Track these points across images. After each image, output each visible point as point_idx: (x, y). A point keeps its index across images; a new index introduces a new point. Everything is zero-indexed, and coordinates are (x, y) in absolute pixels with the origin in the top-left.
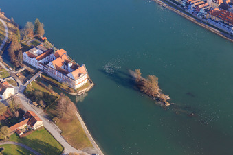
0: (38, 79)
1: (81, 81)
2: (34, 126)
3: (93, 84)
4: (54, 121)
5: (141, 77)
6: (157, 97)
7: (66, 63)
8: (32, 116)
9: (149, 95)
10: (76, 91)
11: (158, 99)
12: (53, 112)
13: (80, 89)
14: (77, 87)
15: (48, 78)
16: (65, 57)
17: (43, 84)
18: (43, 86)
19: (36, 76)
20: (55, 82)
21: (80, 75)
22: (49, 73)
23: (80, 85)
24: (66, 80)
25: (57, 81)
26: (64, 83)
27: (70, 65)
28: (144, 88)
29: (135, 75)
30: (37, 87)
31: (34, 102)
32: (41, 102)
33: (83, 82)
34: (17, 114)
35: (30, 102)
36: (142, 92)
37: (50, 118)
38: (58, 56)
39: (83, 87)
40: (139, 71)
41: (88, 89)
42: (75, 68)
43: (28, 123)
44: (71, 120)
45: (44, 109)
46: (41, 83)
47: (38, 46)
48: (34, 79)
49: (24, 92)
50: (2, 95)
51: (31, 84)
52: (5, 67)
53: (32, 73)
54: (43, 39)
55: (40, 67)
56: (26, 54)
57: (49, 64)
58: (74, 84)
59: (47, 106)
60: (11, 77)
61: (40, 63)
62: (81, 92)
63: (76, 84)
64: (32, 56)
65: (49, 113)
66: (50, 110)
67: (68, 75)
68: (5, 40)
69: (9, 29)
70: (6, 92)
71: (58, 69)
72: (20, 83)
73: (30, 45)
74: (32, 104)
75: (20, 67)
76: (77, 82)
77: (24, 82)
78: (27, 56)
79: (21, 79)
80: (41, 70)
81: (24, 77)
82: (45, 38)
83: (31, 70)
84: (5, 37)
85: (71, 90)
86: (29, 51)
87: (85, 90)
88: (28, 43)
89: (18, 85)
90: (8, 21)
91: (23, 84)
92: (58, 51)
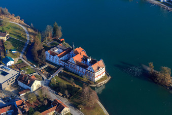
0: (60, 74)
1: (100, 74)
2: (62, 112)
3: (110, 77)
4: (78, 108)
5: (153, 71)
6: (170, 86)
7: (85, 59)
8: (59, 104)
9: (163, 85)
10: (95, 83)
12: (77, 101)
13: (99, 81)
14: (96, 79)
15: (69, 73)
16: (84, 54)
17: (65, 78)
18: (65, 80)
19: (58, 72)
20: (76, 76)
21: (98, 68)
22: (70, 69)
23: (99, 78)
24: (86, 73)
25: (78, 75)
26: (84, 76)
27: (89, 60)
28: (158, 79)
29: (148, 69)
30: (60, 80)
31: (59, 93)
32: (66, 92)
33: (102, 75)
34: (46, 102)
35: (55, 93)
36: (156, 83)
37: (75, 106)
38: (77, 53)
39: (102, 79)
40: (152, 64)
41: (106, 81)
42: (93, 62)
43: (56, 110)
44: (94, 108)
45: (69, 98)
46: (63, 77)
47: (58, 46)
48: (56, 74)
49: (49, 85)
50: (30, 86)
51: (55, 78)
52: (29, 65)
53: (54, 69)
54: (61, 40)
55: (61, 64)
56: (48, 53)
57: (70, 60)
58: (94, 77)
59: (71, 96)
60: (36, 73)
61: (61, 60)
62: (100, 84)
63: (96, 76)
64: (53, 54)
65: (73, 101)
66: (74, 100)
67: (88, 69)
68: (27, 43)
69: (30, 33)
70: (34, 84)
71: (79, 64)
72: (45, 78)
73: (50, 46)
74: (57, 94)
75: (43, 65)
76: (96, 74)
77: (48, 77)
78: (49, 54)
79: (45, 74)
80: (62, 67)
81: (47, 73)
82: (63, 39)
83: (53, 67)
84: (27, 40)
85: (91, 82)
86: (51, 50)
87: (103, 82)
88: (48, 44)
89: (43, 79)
90: (28, 27)
91: (48, 78)
92: (77, 49)
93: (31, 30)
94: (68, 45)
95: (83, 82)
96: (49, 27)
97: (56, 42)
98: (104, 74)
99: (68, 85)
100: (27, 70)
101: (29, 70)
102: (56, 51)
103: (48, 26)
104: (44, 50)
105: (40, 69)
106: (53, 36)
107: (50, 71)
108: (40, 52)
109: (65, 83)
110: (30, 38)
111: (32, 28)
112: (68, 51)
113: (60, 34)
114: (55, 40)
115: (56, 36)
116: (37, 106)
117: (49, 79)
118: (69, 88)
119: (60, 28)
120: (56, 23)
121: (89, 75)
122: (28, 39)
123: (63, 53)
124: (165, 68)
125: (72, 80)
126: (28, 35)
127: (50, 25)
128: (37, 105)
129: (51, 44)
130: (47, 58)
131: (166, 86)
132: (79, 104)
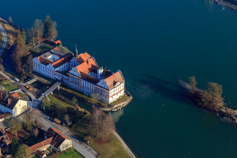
0: (56, 92)
1: (117, 92)
2: (61, 147)
3: (131, 98)
4: (85, 142)
5: (196, 89)
6: (221, 112)
7: (94, 70)
8: (56, 134)
9: (210, 109)
10: (110, 106)
11: (223, 115)
12: (82, 130)
13: (115, 102)
14: (111, 100)
15: (69, 91)
16: (92, 62)
17: (63, 98)
18: (63, 101)
19: (53, 88)
20: (80, 95)
21: (115, 83)
22: (71, 84)
23: (116, 97)
24: (95, 91)
25: (83, 94)
26: (93, 95)
27: (101, 71)
28: (203, 100)
29: (188, 86)
30: (56, 101)
31: (56, 120)
32: (67, 118)
33: (119, 95)
34: (36, 132)
35: (49, 119)
36: (200, 106)
37: (80, 138)
38: (81, 61)
39: (119, 101)
40: (193, 79)
41: (125, 103)
42: (106, 75)
43: (52, 143)
44: (109, 141)
45: (70, 127)
46: (60, 96)
47: (52, 51)
48: (50, 91)
49: (40, 107)
50: (12, 109)
51: (48, 97)
52: (8, 78)
53: (46, 85)
54: (56, 42)
55: (57, 77)
56: (36, 60)
57: (71, 72)
58: (108, 96)
59: (74, 123)
60: (20, 90)
61: (57, 71)
62: (117, 108)
63: (110, 95)
64: (46, 63)
65: (77, 132)
66: (79, 129)
67: (99, 84)
68: (4, 46)
69: (7, 31)
70: (17, 105)
71: (84, 77)
72: (33, 97)
73: (39, 52)
74: (53, 121)
75: (29, 78)
76: (112, 92)
77: (38, 95)
78: (38, 62)
79: (32, 92)
80: (59, 81)
81: (36, 90)
82: (59, 41)
83: (45, 81)
84: (3, 42)
85: (102, 104)
86: (41, 56)
87: (122, 104)
88: (36, 48)
89: (30, 99)
90: (5, 23)
91: (37, 98)
92: (82, 55)
93: (9, 28)
94: (67, 51)
95: (91, 104)
96: (38, 22)
97: (48, 45)
98: (123, 92)
99: (68, 108)
100: (5, 86)
101: (8, 85)
102: (50, 57)
103: (37, 20)
104: (31, 56)
105: (24, 85)
106: (44, 37)
107: (41, 87)
108: (24, 59)
109: (64, 105)
110: (8, 38)
111: (11, 24)
112: (68, 58)
113: (54, 33)
114: (46, 42)
115: (48, 36)
116: (22, 138)
117: (40, 99)
118: (71, 112)
119: (54, 24)
120: (48, 16)
121: (101, 94)
122: (5, 40)
123: (60, 60)
124: (214, 84)
125: (75, 100)
126: (4, 34)
127: (39, 19)
128: (22, 136)
129: (41, 47)
130: (36, 68)
131: (215, 111)
132: (86, 135)
